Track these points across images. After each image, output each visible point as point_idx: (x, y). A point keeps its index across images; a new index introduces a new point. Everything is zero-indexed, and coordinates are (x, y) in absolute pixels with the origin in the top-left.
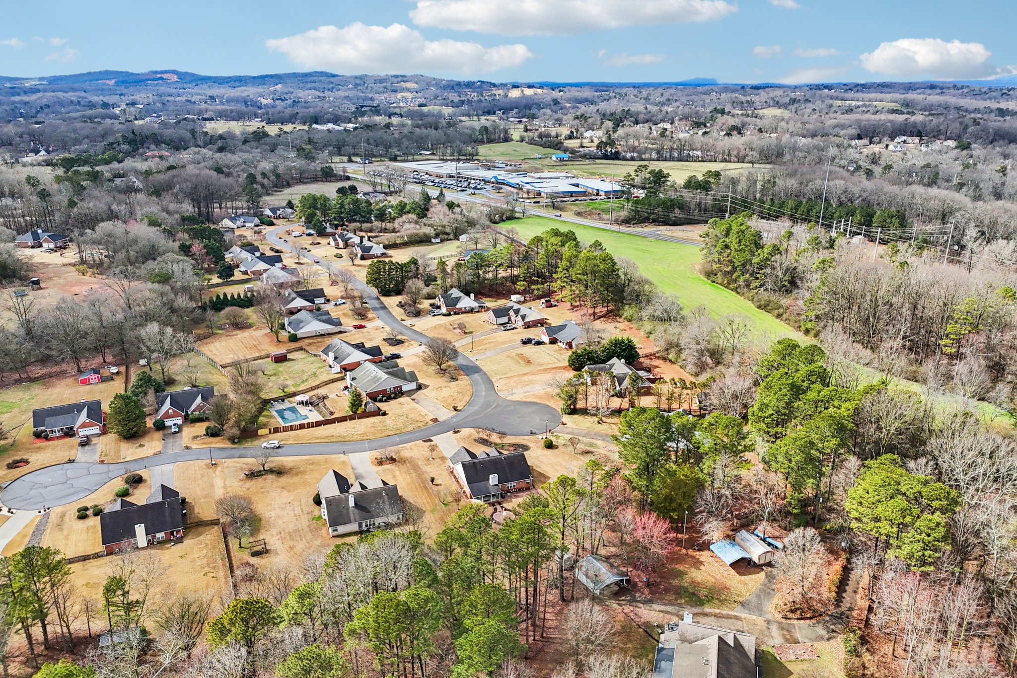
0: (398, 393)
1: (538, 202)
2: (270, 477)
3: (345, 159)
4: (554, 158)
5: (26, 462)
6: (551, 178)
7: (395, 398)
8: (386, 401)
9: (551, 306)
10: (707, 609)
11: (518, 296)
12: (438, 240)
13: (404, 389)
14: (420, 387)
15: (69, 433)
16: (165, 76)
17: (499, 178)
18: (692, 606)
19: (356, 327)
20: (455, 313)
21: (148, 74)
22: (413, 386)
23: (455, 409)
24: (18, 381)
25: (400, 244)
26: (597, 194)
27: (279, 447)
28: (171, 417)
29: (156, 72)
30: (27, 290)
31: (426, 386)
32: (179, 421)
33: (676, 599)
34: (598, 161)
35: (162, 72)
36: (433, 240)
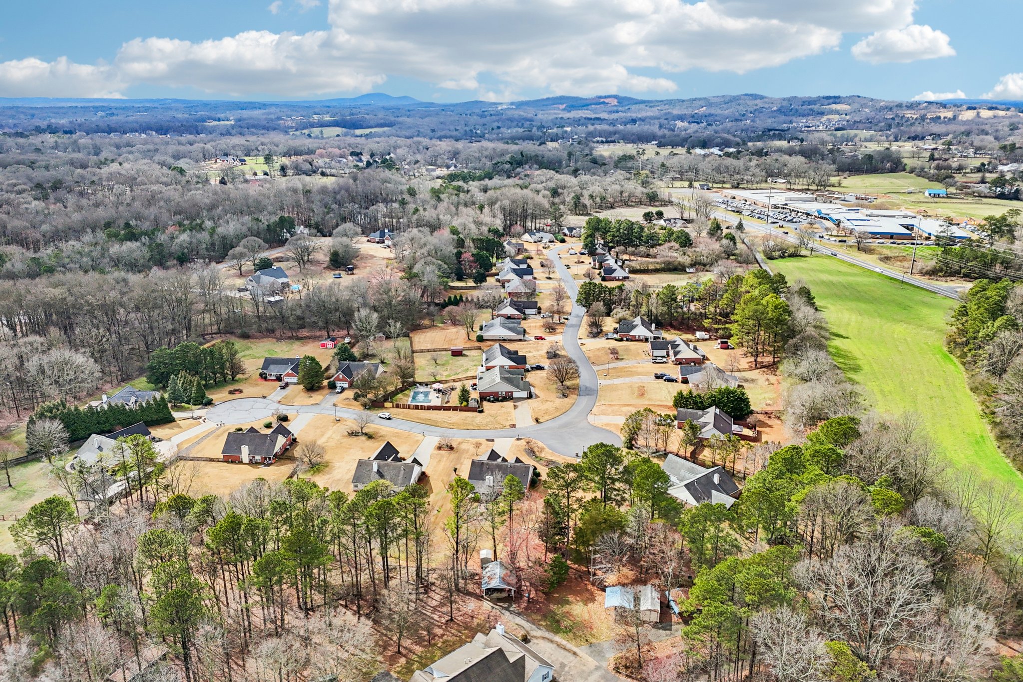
0: (508, 397)
1: (845, 241)
2: (364, 438)
3: (686, 184)
4: (927, 194)
5: (241, 391)
6: (884, 216)
7: (502, 401)
8: (493, 402)
9: (727, 348)
10: (558, 638)
11: (703, 333)
12: (692, 270)
13: (515, 395)
14: (530, 396)
15: (279, 379)
16: (607, 101)
17: (824, 211)
18: (547, 630)
19: (537, 338)
20: (627, 340)
21: (593, 99)
22: (524, 394)
23: (537, 421)
24: (290, 338)
25: (652, 270)
26: (928, 238)
27: (389, 419)
28: (341, 380)
29: (601, 97)
30: (343, 273)
31: (537, 397)
32: (346, 385)
33: (540, 620)
34: (984, 200)
35: (606, 97)
36: (688, 270)
